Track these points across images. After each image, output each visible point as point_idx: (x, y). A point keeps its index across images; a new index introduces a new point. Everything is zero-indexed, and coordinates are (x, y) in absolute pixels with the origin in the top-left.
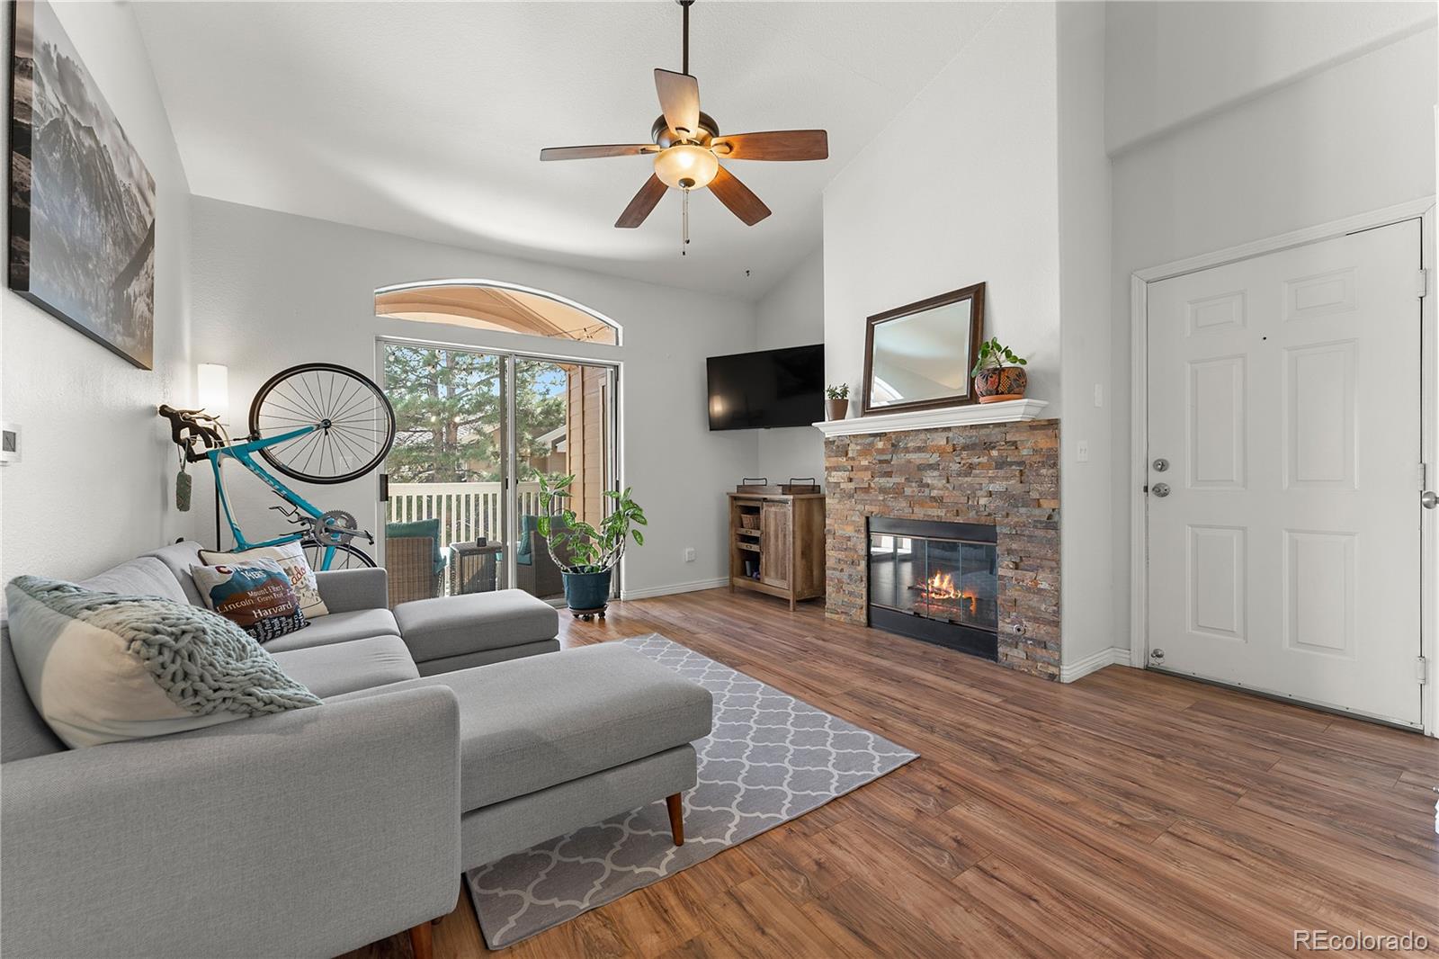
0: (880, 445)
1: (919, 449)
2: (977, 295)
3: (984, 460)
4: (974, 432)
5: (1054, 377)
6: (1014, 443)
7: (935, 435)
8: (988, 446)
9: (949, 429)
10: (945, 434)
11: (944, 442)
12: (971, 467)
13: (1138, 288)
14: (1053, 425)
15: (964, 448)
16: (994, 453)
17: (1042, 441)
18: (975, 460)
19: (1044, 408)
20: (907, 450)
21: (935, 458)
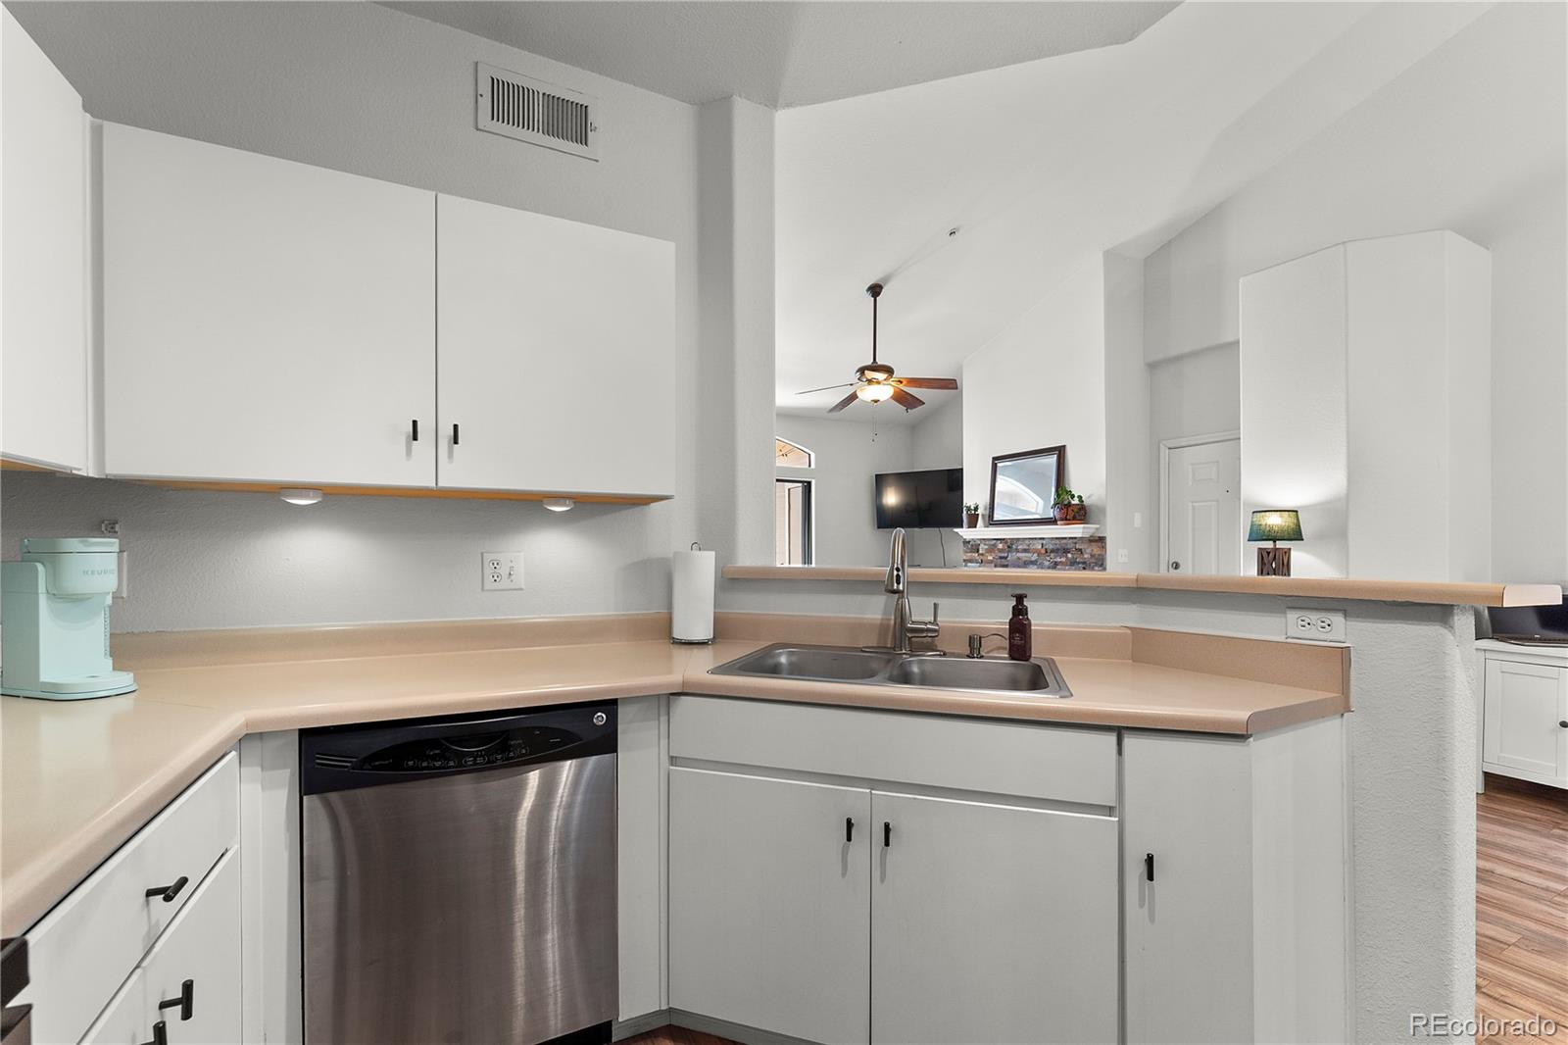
0: (1000, 546)
1: (1025, 551)
2: (1060, 452)
3: (1063, 560)
4: (1058, 542)
5: (1102, 510)
6: (1080, 550)
7: (1035, 542)
8: (1066, 551)
9: (1043, 539)
10: (1041, 541)
11: (1040, 547)
12: (1056, 564)
13: (1165, 451)
14: (1102, 540)
15: (1052, 551)
16: (1070, 555)
17: (1095, 549)
18: (1058, 560)
19: (1097, 529)
20: (1017, 551)
21: (1035, 557)
